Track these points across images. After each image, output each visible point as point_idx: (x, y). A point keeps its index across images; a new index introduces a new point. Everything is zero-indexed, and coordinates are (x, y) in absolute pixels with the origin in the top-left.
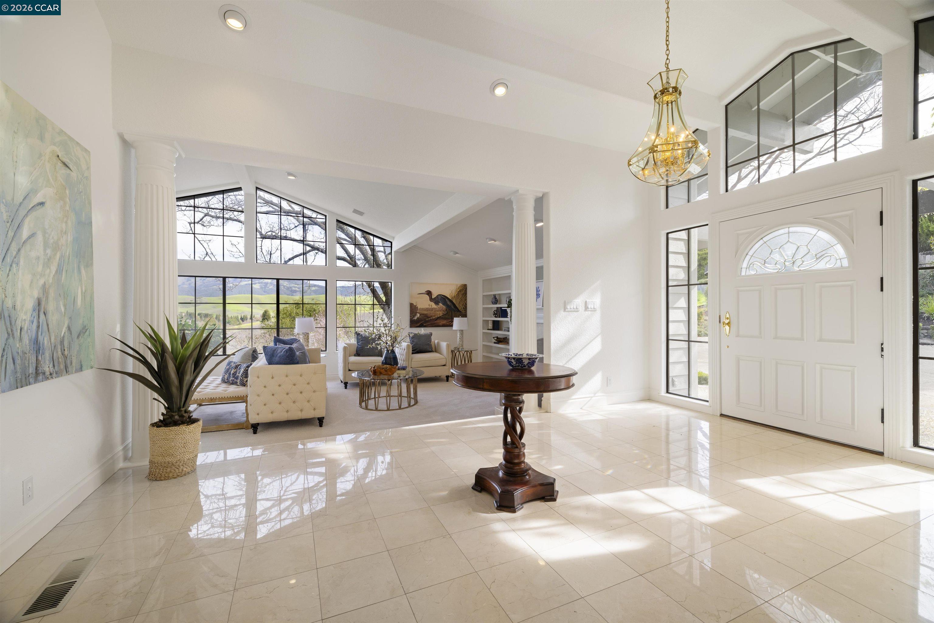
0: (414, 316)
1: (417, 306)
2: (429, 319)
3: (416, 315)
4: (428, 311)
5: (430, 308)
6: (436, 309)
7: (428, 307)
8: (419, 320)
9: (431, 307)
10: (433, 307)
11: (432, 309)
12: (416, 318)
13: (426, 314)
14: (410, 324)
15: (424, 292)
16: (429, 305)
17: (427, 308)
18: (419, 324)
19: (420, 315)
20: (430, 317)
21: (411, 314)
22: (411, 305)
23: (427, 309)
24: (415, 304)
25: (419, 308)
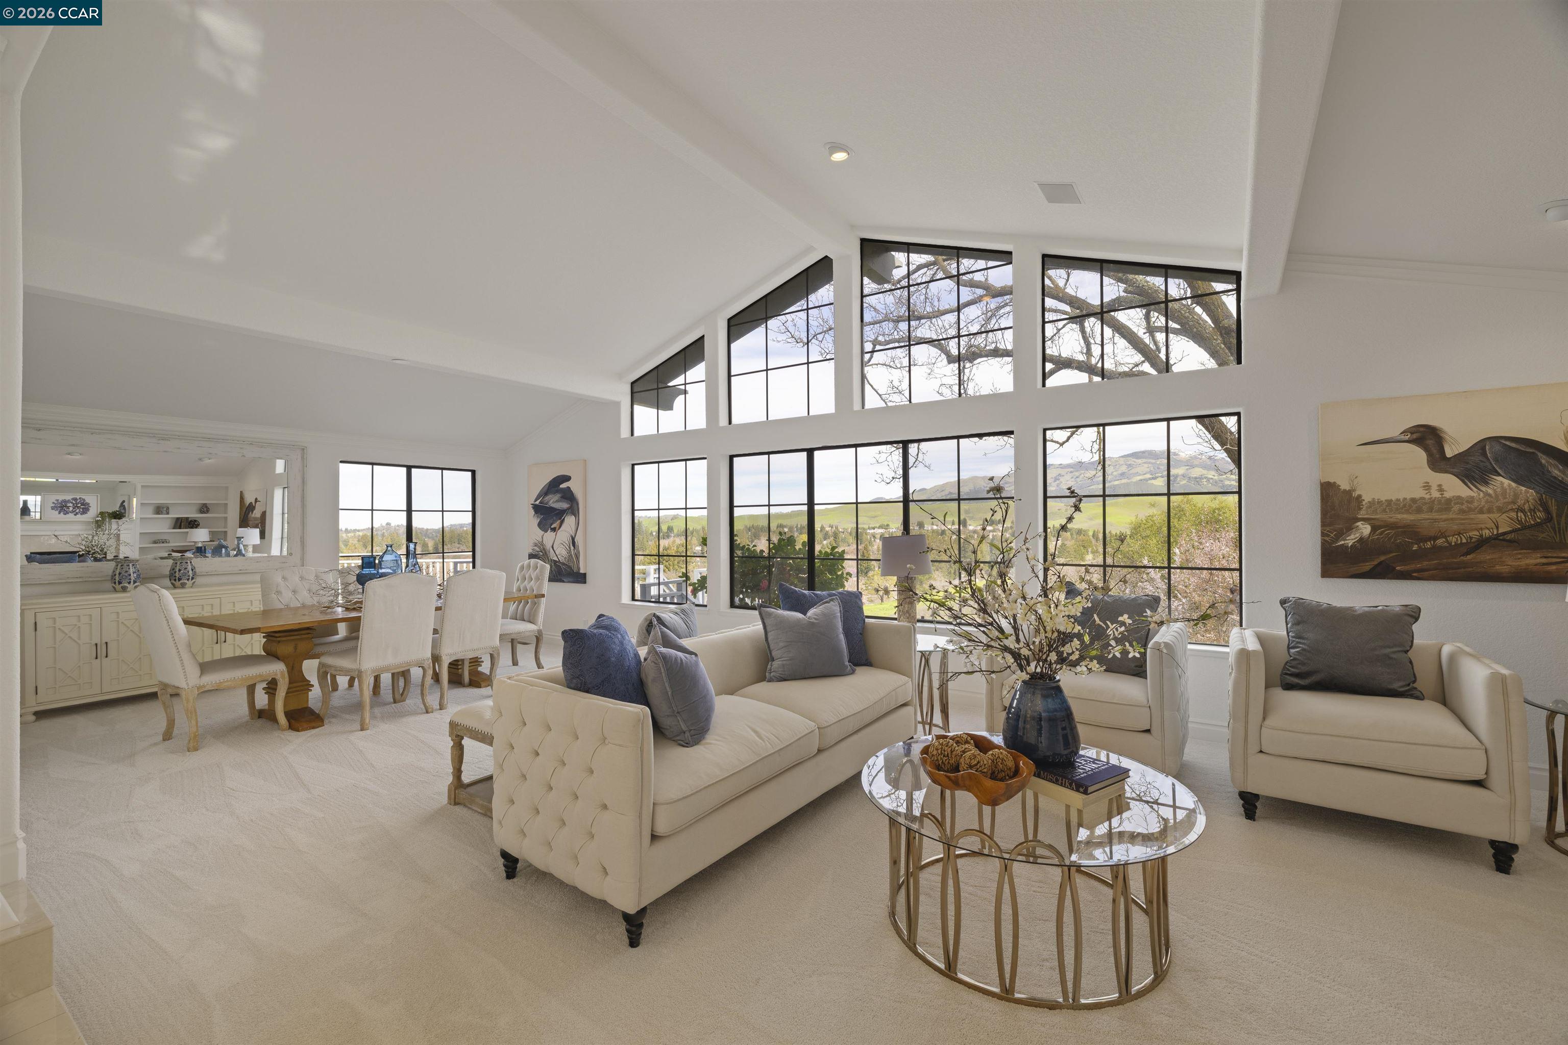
0: (1341, 534)
1: (1355, 494)
2: (1429, 545)
3: (1350, 529)
4: (1419, 510)
5: (1432, 501)
6: (1470, 500)
7: (1419, 493)
8: (1364, 549)
9: (1436, 494)
10: (1447, 495)
11: (1446, 504)
12: (1350, 540)
13: (1408, 526)
14: (1324, 564)
15: (1395, 433)
16: (1427, 487)
17: (1413, 500)
18: (1367, 567)
19: (1374, 529)
20: (1435, 538)
21: (1323, 524)
22: (1328, 490)
23: (1414, 505)
24: (1344, 486)
25: (1367, 498)
